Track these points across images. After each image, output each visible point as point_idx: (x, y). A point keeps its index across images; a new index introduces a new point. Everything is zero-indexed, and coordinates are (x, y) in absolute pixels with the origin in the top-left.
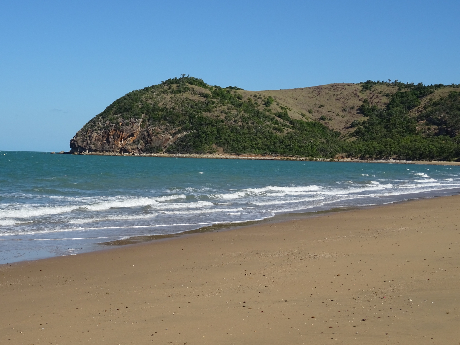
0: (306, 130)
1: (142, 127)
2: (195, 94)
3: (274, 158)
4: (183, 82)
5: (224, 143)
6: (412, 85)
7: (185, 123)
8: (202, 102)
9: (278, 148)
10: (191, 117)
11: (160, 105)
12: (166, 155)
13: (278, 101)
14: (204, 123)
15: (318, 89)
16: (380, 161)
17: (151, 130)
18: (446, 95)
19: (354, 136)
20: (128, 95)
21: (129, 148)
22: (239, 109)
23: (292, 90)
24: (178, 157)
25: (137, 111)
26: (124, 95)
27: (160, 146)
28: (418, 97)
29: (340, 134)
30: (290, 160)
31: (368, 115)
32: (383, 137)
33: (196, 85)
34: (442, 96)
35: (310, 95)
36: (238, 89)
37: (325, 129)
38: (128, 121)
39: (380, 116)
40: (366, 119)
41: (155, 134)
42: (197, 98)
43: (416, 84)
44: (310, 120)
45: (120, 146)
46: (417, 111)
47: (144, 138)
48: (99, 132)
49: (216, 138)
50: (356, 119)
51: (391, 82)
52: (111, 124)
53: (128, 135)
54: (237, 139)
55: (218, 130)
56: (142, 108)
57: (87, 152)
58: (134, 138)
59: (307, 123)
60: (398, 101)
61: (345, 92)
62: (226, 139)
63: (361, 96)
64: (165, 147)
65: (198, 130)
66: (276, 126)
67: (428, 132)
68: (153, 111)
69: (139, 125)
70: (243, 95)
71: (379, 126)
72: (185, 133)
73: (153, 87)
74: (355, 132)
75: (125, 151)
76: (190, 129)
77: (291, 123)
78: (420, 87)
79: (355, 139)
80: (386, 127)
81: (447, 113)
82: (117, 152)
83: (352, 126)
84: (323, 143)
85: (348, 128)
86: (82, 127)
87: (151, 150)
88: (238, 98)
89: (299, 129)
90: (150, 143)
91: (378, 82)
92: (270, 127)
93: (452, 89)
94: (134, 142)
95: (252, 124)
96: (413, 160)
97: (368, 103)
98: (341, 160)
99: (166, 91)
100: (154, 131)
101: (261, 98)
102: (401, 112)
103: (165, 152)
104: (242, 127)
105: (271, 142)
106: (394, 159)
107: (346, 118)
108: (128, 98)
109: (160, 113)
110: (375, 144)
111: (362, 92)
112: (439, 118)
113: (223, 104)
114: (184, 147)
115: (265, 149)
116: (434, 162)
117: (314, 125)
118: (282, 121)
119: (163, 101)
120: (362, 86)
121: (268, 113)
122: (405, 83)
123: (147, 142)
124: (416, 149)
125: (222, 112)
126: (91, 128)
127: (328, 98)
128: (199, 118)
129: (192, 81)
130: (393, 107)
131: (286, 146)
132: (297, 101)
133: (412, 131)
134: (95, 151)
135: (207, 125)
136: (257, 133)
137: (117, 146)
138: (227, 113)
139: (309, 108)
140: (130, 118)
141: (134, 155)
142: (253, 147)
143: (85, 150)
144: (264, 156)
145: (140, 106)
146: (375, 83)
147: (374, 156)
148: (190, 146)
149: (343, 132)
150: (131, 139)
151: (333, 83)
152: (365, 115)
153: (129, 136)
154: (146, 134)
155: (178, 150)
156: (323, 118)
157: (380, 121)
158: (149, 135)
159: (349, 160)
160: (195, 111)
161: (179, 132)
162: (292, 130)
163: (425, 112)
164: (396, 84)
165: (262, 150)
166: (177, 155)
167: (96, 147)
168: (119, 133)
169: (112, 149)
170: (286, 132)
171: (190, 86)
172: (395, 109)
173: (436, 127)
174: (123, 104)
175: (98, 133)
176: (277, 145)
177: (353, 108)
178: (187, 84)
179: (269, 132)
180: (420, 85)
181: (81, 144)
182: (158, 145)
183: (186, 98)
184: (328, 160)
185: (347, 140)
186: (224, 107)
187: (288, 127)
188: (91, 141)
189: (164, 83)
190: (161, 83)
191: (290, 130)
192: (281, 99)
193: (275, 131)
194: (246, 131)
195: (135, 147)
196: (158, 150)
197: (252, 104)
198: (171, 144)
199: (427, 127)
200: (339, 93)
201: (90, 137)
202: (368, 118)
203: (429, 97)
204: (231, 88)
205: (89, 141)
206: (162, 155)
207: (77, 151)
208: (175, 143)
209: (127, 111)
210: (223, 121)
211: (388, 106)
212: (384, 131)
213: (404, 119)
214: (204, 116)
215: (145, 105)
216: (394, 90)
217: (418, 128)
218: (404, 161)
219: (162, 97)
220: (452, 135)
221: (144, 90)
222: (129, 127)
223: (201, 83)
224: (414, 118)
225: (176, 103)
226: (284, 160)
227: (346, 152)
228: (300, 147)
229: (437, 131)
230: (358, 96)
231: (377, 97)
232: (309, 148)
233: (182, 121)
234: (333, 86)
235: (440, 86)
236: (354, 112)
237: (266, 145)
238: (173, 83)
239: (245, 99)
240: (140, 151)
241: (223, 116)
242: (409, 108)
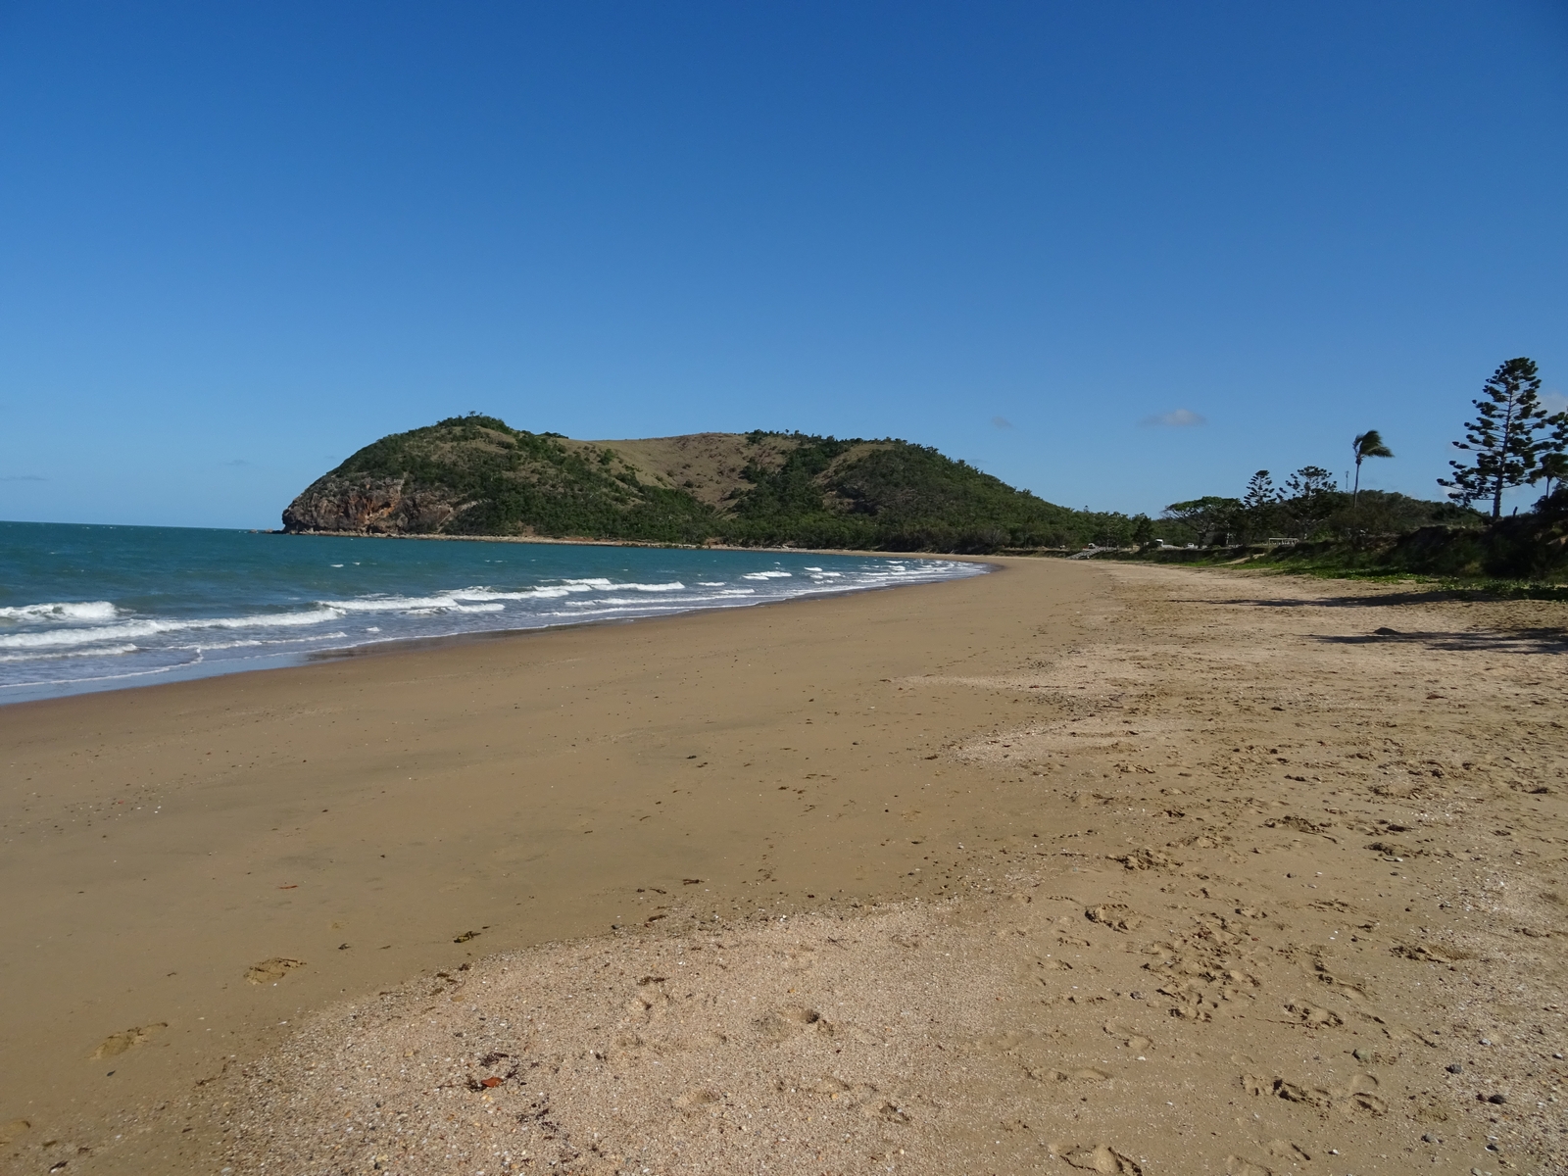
0: (662, 502)
1: (403, 492)
2: (491, 442)
3: (612, 543)
4: (471, 424)
5: (535, 520)
6: (819, 438)
7: (474, 487)
8: (501, 456)
9: (619, 527)
10: (484, 478)
11: (434, 458)
12: (443, 536)
13: (622, 457)
14: (504, 488)
15: (683, 441)
16: (770, 549)
17: (418, 496)
18: (867, 454)
19: (734, 511)
20: (381, 441)
21: (383, 525)
22: (559, 467)
23: (644, 440)
24: (462, 540)
25: (396, 467)
26: (374, 442)
27: (433, 523)
28: (827, 456)
29: (714, 508)
30: (637, 546)
31: (755, 482)
32: (775, 514)
33: (493, 429)
34: (860, 455)
35: (670, 450)
36: (560, 436)
37: (692, 500)
38: (380, 483)
39: (773, 483)
40: (752, 487)
41: (425, 503)
42: (493, 449)
43: (825, 437)
44: (669, 487)
45: (367, 522)
46: (826, 477)
47: (406, 510)
48: (332, 498)
49: (523, 512)
50: (737, 486)
51: (789, 434)
52: (351, 487)
53: (380, 504)
54: (556, 513)
55: (526, 499)
56: (403, 463)
57: (312, 531)
58: (390, 510)
59: (664, 491)
60: (798, 461)
61: (722, 447)
62: (538, 514)
63: (746, 452)
64: (441, 525)
65: (494, 499)
66: (618, 495)
67: (839, 507)
68: (422, 467)
69: (399, 488)
70: (567, 446)
71: (771, 498)
72: (474, 503)
73: (422, 430)
74: (736, 506)
75: (376, 529)
76: (481, 497)
77: (641, 490)
78: (830, 441)
79: (735, 517)
80: (781, 499)
81: (866, 481)
82: (362, 532)
83: (732, 497)
84: (688, 521)
85: (726, 499)
86: (303, 491)
87: (418, 529)
88: (559, 450)
89: (652, 501)
90: (417, 518)
91: (771, 432)
92: (607, 495)
93: (875, 447)
94: (390, 516)
95: (580, 490)
96: (817, 548)
97: (756, 464)
98: (714, 547)
99: (443, 436)
100: (423, 499)
101: (595, 452)
102: (802, 478)
103: (442, 532)
104: (565, 495)
105: (608, 519)
106: (790, 546)
107: (723, 485)
108: (381, 445)
109: (433, 471)
110: (764, 524)
111: (746, 446)
112: (856, 487)
113: (535, 459)
114: (472, 524)
115: (599, 529)
116: (845, 552)
117: (675, 494)
118: (626, 486)
119: (439, 453)
120: (748, 438)
121: (605, 475)
122: (810, 436)
123: (411, 517)
124: (821, 533)
125: (532, 472)
126: (319, 493)
127: (697, 454)
128: (496, 480)
129: (485, 422)
130: (791, 471)
131: (632, 525)
132: (650, 458)
133: (817, 506)
134: (325, 529)
135: (509, 490)
136: (586, 504)
137: (363, 522)
138: (540, 474)
139: (669, 469)
140: (384, 478)
141: (389, 536)
142: (580, 526)
143: (308, 528)
144: (598, 540)
145: (400, 460)
146: (766, 435)
147: (762, 542)
148: (482, 523)
149: (718, 506)
150: (385, 512)
151: (705, 432)
152: (751, 481)
153: (382, 507)
154: (409, 502)
155: (462, 530)
156: (689, 485)
157: (772, 489)
158: (415, 505)
159: (725, 547)
160: (490, 469)
161: (465, 501)
162: (641, 502)
163: (835, 478)
164: (797, 436)
165: (594, 531)
166: (461, 537)
167: (327, 523)
168: (365, 501)
169: (353, 527)
170: (632, 504)
171: (483, 430)
172: (794, 473)
173: (852, 501)
174: (372, 455)
175: (330, 501)
176: (618, 524)
177: (733, 470)
178: (479, 427)
179: (605, 504)
180: (830, 438)
181: (301, 518)
182: (429, 521)
183: (476, 449)
184: (694, 546)
185: (724, 518)
186: (537, 464)
187: (636, 496)
188: (319, 512)
189: (441, 424)
190: (435, 424)
191: (638, 501)
192: (625, 454)
193: (615, 503)
194: (570, 500)
195: (392, 523)
196: (431, 529)
197: (581, 461)
198: (451, 519)
199: (838, 500)
200: (713, 447)
201: (316, 506)
202: (755, 485)
203: (842, 457)
204: (547, 434)
205: (315, 514)
206: (437, 536)
207: (294, 529)
208: (457, 518)
209: (380, 466)
210: (533, 486)
211: (784, 468)
212: (778, 505)
213: (807, 489)
214: (505, 477)
215: (408, 458)
216: (793, 445)
217: (826, 502)
218: (805, 550)
219: (437, 446)
220: (872, 512)
221: (407, 434)
222: (382, 493)
223: (500, 426)
224: (820, 487)
225: (459, 456)
226: (627, 546)
227: (721, 535)
228: (652, 526)
229: (851, 506)
230: (742, 453)
231: (769, 455)
232: (667, 530)
233: (469, 484)
234: (704, 436)
235: (858, 441)
236: (735, 476)
237: (601, 523)
238: (455, 425)
239: (570, 453)
240: (400, 530)
241: (534, 479)
242: (815, 472)
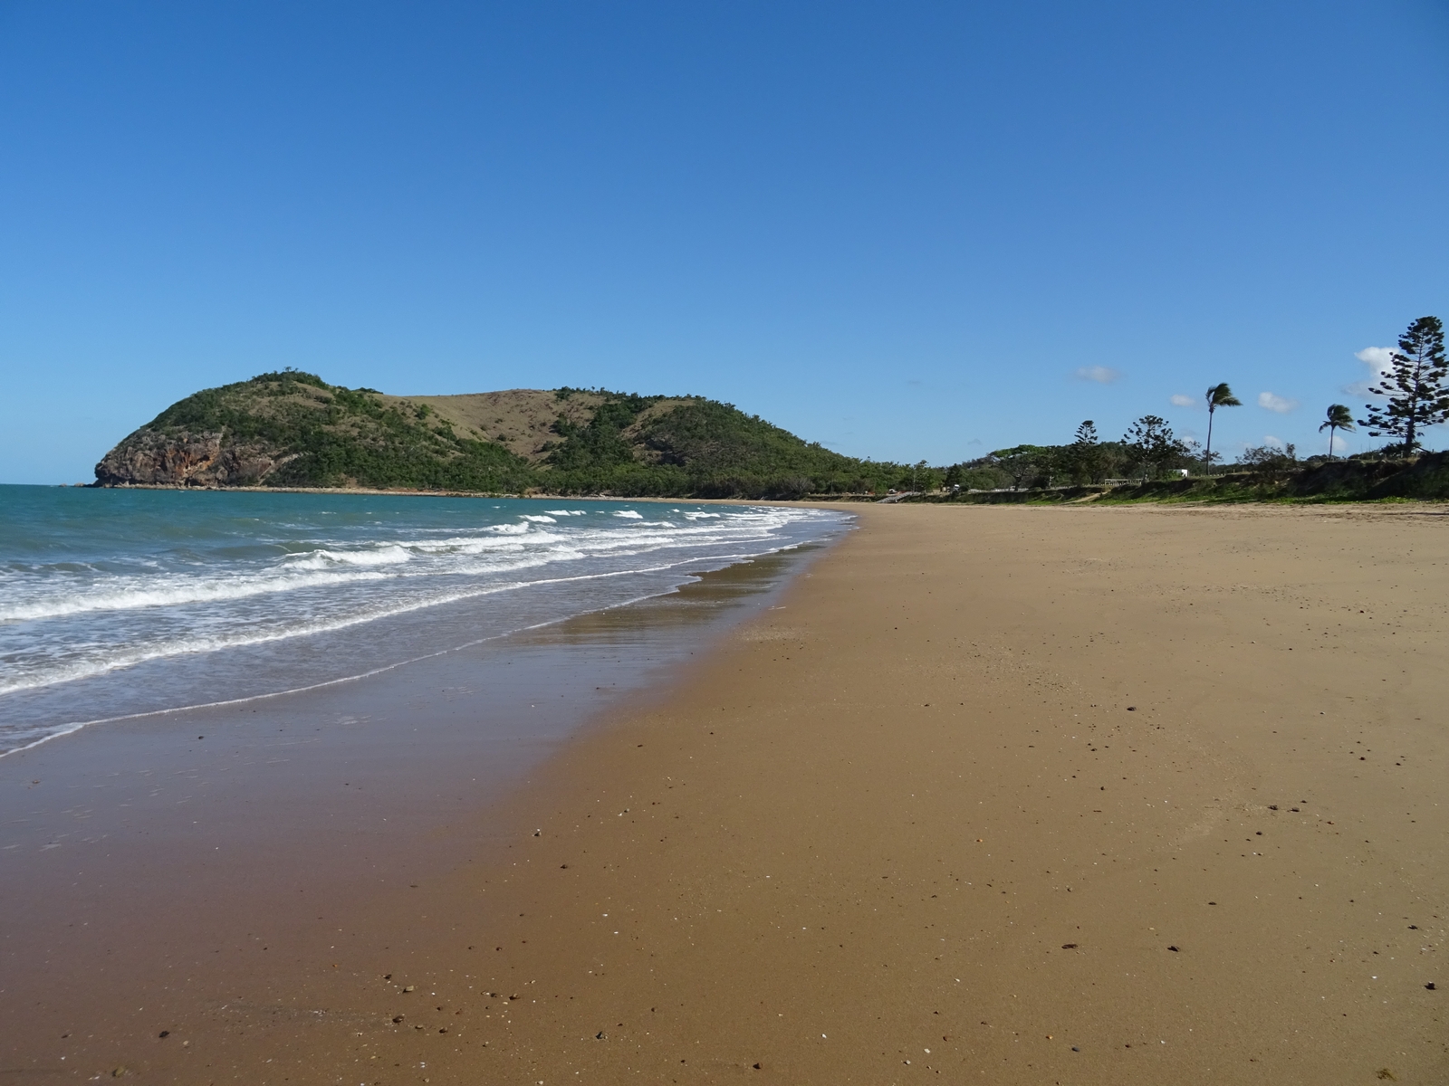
0: (481, 454)
1: (222, 445)
2: (309, 397)
3: (436, 493)
4: (288, 379)
5: (358, 472)
6: (623, 395)
7: (294, 440)
8: (320, 411)
9: (442, 479)
10: (304, 432)
11: (252, 412)
12: (265, 488)
13: (437, 411)
14: (325, 441)
15: (494, 397)
16: (587, 498)
17: (238, 450)
18: (670, 410)
19: (548, 463)
20: (196, 396)
21: (202, 478)
22: (379, 421)
23: (456, 396)
24: (286, 492)
25: (213, 420)
26: (188, 396)
27: (254, 476)
28: (633, 412)
29: (527, 460)
30: (461, 496)
31: (565, 435)
32: (588, 465)
33: (310, 384)
34: (664, 411)
35: (482, 405)
36: (375, 392)
37: (506, 452)
38: (199, 436)
39: (583, 436)
40: (563, 440)
41: (245, 456)
42: (311, 403)
43: (629, 394)
44: (484, 441)
45: (186, 475)
46: (633, 430)
47: (226, 462)
48: (147, 452)
49: (345, 464)
50: (549, 439)
51: (595, 390)
52: (168, 441)
53: (199, 457)
54: (378, 465)
55: (348, 452)
56: (221, 417)
57: (127, 484)
58: (209, 463)
59: (480, 444)
60: (606, 416)
61: (532, 402)
62: (361, 466)
63: (555, 408)
64: (262, 477)
65: (316, 452)
66: (437, 447)
67: (648, 459)
68: (241, 421)
69: (218, 442)
70: (383, 402)
71: (582, 451)
72: (295, 456)
73: (238, 385)
74: (549, 458)
75: (195, 482)
76: (302, 450)
77: (458, 443)
78: (634, 398)
79: (550, 468)
80: (592, 451)
81: (673, 434)
82: (180, 484)
83: (544, 449)
84: (507, 472)
85: (538, 452)
86: (116, 445)
87: (239, 481)
88: (376, 405)
89: (471, 453)
90: (238, 471)
91: (578, 389)
92: (427, 448)
93: (677, 403)
94: (209, 469)
95: (401, 443)
96: (633, 496)
97: (566, 418)
98: (534, 496)
99: (260, 391)
100: (243, 453)
101: (411, 407)
102: (611, 432)
103: (263, 484)
104: (386, 448)
105: (430, 471)
106: (606, 495)
107: (534, 439)
108: (196, 400)
109: (252, 425)
110: (581, 475)
111: (555, 402)
112: (663, 440)
113: (354, 413)
114: (294, 477)
115: (421, 481)
116: (660, 499)
117: (491, 447)
118: (445, 440)
119: (257, 407)
120: (556, 395)
121: (423, 429)
122: (615, 393)
123: (231, 470)
124: (636, 482)
125: (352, 426)
126: (133, 447)
127: (509, 409)
128: (316, 434)
129: (302, 377)
130: (600, 425)
131: (453, 477)
132: (463, 413)
133: (629, 458)
134: (141, 482)
135: (330, 444)
136: (408, 457)
137: (181, 475)
138: (361, 428)
139: (482, 423)
140: (202, 431)
141: (209, 488)
142: (403, 477)
143: (124, 481)
144: (421, 491)
145: (218, 414)
146: (573, 391)
147: (580, 491)
148: (304, 475)
149: (531, 458)
150: (204, 465)
151: (515, 388)
152: (561, 434)
153: (201, 460)
154: (229, 456)
155: (284, 482)
156: (502, 438)
157: (582, 443)
158: (234, 458)
159: (544, 496)
160: (309, 423)
161: (285, 454)
162: (460, 454)
163: (643, 432)
164: (602, 393)
165: (417, 482)
166: (284, 489)
167: (144, 477)
168: (182, 454)
169: (170, 480)
170: (452, 456)
171: (300, 385)
172: (603, 427)
173: (660, 453)
174: (188, 409)
175: (145, 455)
176: (440, 475)
177: (544, 424)
178: (295, 382)
179: (426, 456)
180: (634, 395)
181: (115, 472)
182: (250, 474)
183: (294, 404)
184: (516, 496)
185: (539, 469)
186: (355, 418)
187: (455, 449)
188: (134, 466)
189: (257, 380)
190: (251, 379)
191: (457, 454)
192: (440, 409)
193: (435, 455)
194: (392, 454)
195: (211, 476)
196: (251, 481)
197: (398, 415)
198: (272, 471)
199: (647, 452)
200: (523, 403)
201: (131, 460)
202: (566, 438)
203: (647, 413)
204: (363, 390)
205: (130, 467)
206: (258, 488)
207: (109, 482)
208: (278, 470)
209: (197, 420)
210: (354, 439)
211: (593, 423)
212: (590, 457)
213: (616, 441)
214: (325, 431)
215: (226, 412)
216: (600, 401)
217: (636, 454)
218: (621, 499)
219: (254, 401)
220: (681, 464)
221: (222, 389)
222: (200, 446)
223: (317, 382)
224: (629, 440)
225: (278, 411)
226: (451, 496)
227: (540, 485)
228: (473, 477)
229: (660, 458)
230: (551, 409)
231: (577, 411)
232: (488, 480)
233: (289, 438)
234: (515, 392)
235: (661, 398)
236: (546, 430)
237: (424, 475)
238: (271, 381)
239: (387, 408)
240: (220, 482)
241: (355, 432)
242: (622, 426)
